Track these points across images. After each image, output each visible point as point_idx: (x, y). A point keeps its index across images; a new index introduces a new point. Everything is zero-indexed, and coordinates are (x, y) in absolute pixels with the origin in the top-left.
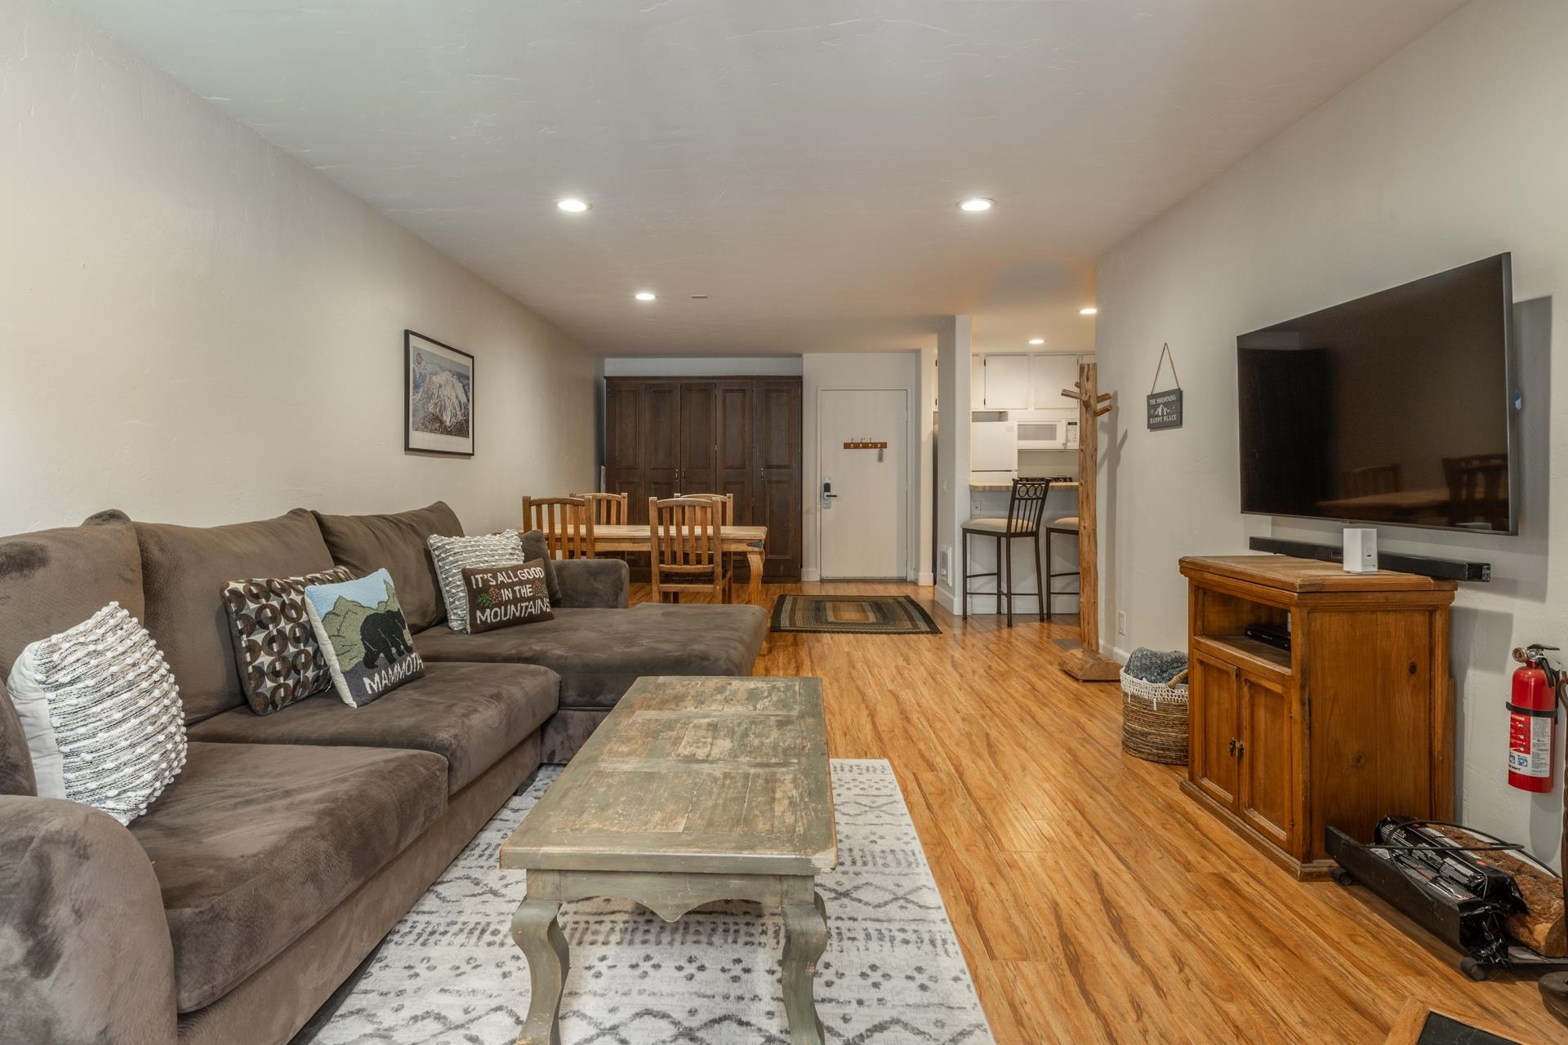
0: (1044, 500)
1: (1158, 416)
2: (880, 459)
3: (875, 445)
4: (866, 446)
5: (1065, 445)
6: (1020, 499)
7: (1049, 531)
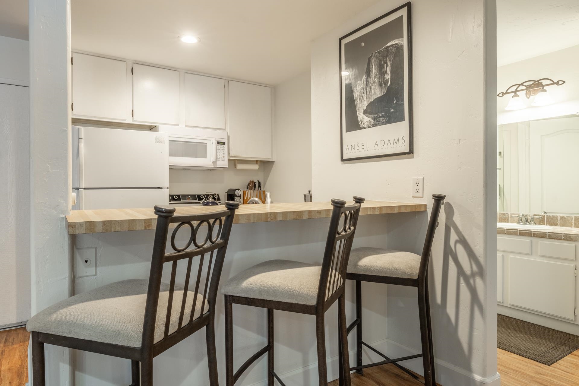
0: (222, 248)
5: (214, 163)
6: (174, 260)
7: (230, 300)
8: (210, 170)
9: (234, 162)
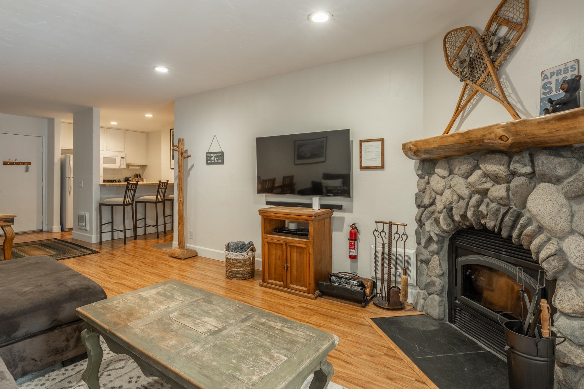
0: (135, 190)
1: (212, 160)
2: (27, 170)
3: (23, 164)
4: (18, 164)
5: (120, 166)
6: (129, 190)
7: (136, 202)
8: (116, 169)
9: (128, 166)
